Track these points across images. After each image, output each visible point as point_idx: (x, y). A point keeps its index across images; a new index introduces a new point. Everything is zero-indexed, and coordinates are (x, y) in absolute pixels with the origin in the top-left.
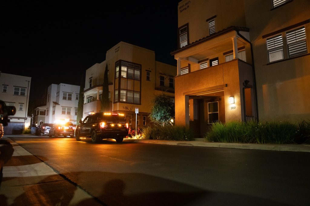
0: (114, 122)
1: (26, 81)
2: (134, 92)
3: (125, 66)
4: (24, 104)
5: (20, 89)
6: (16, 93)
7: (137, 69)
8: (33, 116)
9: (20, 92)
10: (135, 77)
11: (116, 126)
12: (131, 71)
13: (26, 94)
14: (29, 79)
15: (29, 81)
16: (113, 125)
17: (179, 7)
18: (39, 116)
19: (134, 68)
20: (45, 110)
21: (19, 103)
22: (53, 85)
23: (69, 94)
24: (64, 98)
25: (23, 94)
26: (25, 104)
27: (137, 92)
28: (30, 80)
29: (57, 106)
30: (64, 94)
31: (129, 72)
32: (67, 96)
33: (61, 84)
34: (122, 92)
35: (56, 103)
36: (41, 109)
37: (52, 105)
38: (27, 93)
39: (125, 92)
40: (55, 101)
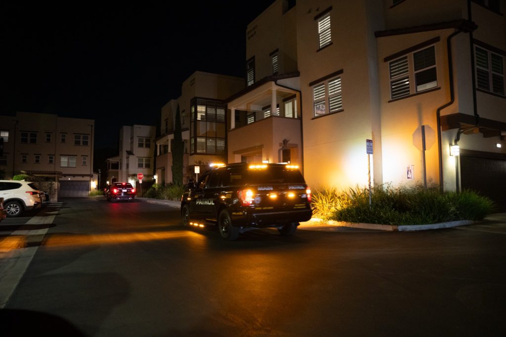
0: (276, 189)
1: (88, 125)
2: (216, 138)
3: (202, 104)
4: (87, 156)
5: (82, 136)
6: (77, 143)
7: (221, 107)
8: (100, 172)
9: (81, 140)
10: (218, 118)
11: (282, 198)
12: (211, 111)
13: (89, 144)
14: (92, 122)
15: (92, 126)
16: (273, 196)
17: (247, 31)
18: (110, 170)
19: (216, 106)
20: (118, 162)
21: (82, 156)
22: (125, 127)
23: (146, 140)
24: (141, 145)
25: (85, 143)
26: (89, 156)
27: (221, 139)
28: (93, 124)
29: (131, 157)
30: (140, 140)
31: (208, 112)
32: (144, 143)
33: (135, 126)
34: (199, 140)
35: (130, 153)
36: (112, 160)
37: (125, 154)
38: (91, 141)
39: (203, 140)
40: (129, 150)
